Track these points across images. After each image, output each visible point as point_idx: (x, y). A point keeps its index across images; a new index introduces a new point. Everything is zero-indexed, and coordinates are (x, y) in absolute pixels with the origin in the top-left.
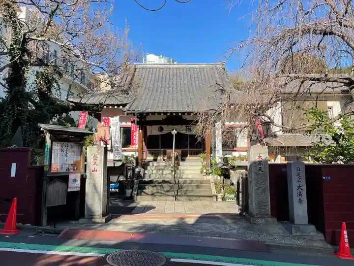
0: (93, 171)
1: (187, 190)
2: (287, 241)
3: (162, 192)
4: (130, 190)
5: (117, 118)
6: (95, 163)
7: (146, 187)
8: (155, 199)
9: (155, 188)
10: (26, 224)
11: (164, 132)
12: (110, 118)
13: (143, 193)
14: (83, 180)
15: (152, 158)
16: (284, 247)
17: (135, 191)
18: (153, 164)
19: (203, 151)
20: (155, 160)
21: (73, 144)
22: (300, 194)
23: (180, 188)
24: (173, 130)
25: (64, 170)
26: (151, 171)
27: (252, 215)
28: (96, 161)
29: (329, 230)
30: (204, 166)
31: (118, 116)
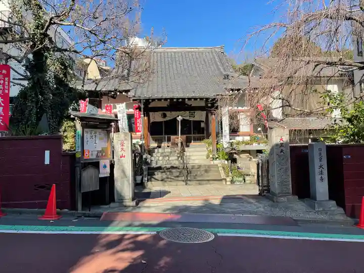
0: (121, 157)
1: (196, 175)
2: (311, 216)
3: (172, 177)
4: (141, 177)
5: (124, 104)
6: (122, 149)
7: (156, 173)
8: (166, 184)
9: (164, 174)
10: (63, 209)
11: (168, 119)
12: (116, 104)
13: (153, 179)
14: (112, 166)
15: (155, 145)
16: (309, 221)
17: (146, 177)
18: (158, 150)
19: (208, 136)
20: (159, 147)
21: (100, 130)
22: (321, 173)
23: (189, 173)
24: (178, 116)
25: (94, 157)
26: (157, 158)
27: (274, 194)
28: (123, 147)
29: (348, 205)
30: (210, 151)
31: (125, 103)
